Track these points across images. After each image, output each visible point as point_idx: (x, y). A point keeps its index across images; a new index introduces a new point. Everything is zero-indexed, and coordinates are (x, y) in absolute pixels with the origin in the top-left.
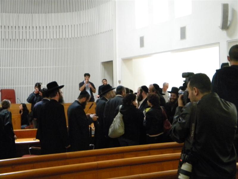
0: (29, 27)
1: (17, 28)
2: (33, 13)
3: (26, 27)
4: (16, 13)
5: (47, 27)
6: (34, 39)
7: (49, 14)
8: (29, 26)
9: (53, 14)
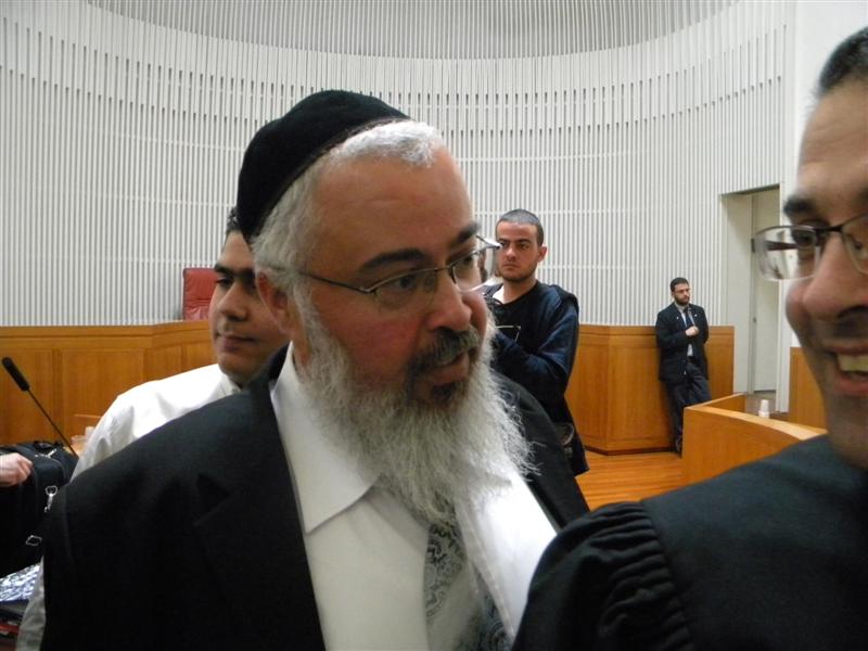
0: (487, 96)
1: (453, 98)
2: (500, 57)
3: (477, 96)
4: (451, 57)
5: (536, 95)
6: (500, 128)
7: (544, 58)
8: (486, 93)
9: (556, 58)
